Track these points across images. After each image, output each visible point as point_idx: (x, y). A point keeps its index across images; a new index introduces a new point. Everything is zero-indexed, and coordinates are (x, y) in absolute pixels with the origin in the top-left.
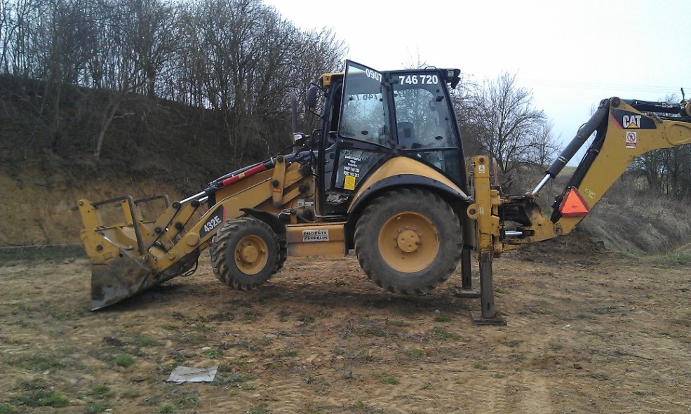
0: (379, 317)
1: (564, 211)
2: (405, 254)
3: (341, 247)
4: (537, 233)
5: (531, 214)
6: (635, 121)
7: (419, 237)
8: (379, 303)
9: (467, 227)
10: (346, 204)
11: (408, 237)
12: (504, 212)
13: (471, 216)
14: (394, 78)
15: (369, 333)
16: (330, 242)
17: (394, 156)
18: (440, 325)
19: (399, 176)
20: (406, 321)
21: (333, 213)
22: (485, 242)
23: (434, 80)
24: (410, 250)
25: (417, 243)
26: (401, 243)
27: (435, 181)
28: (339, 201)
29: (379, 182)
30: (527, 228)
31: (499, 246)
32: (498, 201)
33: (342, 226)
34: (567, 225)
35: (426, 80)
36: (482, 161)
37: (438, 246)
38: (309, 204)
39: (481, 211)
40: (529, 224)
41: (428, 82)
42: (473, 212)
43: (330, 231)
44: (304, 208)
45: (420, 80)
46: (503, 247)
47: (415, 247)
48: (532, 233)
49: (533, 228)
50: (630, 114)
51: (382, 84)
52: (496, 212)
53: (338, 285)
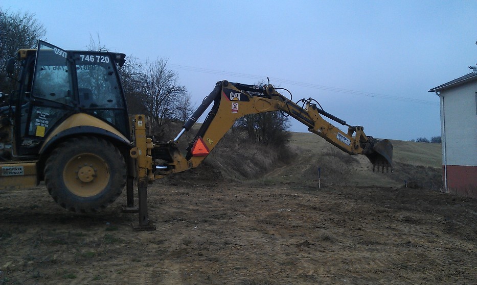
0: (63, 231)
1: (194, 153)
2: (84, 184)
3: (33, 179)
4: (177, 166)
5: (173, 154)
6: (237, 96)
7: (95, 171)
8: (64, 220)
9: (130, 163)
10: (38, 147)
11: (86, 171)
12: (155, 153)
13: (133, 156)
14: (76, 56)
15: (55, 243)
16: (25, 175)
17: (76, 112)
18: (109, 233)
19: (80, 127)
20: (84, 232)
21: (26, 154)
22: (142, 174)
23: (106, 60)
24: (88, 180)
25: (93, 176)
26: (81, 176)
27: (107, 131)
28: (33, 145)
29: (64, 131)
30: (170, 164)
31: (152, 176)
32: (151, 145)
33: (34, 164)
34: (196, 162)
35: (101, 59)
36: (140, 118)
37: (109, 176)
38: (8, 147)
39: (140, 152)
40: (172, 161)
41: (102, 61)
42: (134, 153)
43: (25, 167)
44: (3, 149)
45: (96, 59)
46: (155, 177)
47: (92, 178)
48: (174, 167)
49: (175, 163)
50: (235, 92)
51: (67, 59)
52: (150, 153)
53: (32, 208)
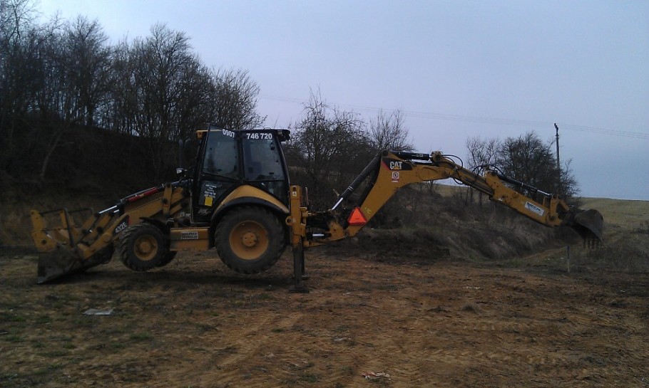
1: (351, 222)
2: (248, 248)
3: (206, 243)
4: (333, 235)
5: (330, 223)
6: (398, 165)
7: (257, 237)
9: (287, 230)
10: (210, 215)
11: (249, 237)
12: (312, 222)
13: (288, 224)
14: (243, 134)
16: (200, 239)
17: (244, 185)
19: (243, 198)
21: (200, 220)
22: (296, 240)
23: (270, 136)
24: (250, 245)
25: (255, 241)
26: (244, 240)
27: (266, 201)
28: (207, 213)
29: (231, 201)
30: (327, 232)
31: (307, 243)
32: (306, 214)
33: (206, 230)
34: (353, 231)
35: (264, 136)
36: (294, 189)
37: (267, 242)
38: (188, 215)
39: (294, 221)
40: (328, 230)
41: (266, 138)
42: (289, 221)
43: (199, 232)
44: (184, 217)
45: (260, 136)
46: (310, 243)
47: (254, 243)
48: (330, 235)
49: (331, 232)
51: (235, 138)
52: (305, 221)
